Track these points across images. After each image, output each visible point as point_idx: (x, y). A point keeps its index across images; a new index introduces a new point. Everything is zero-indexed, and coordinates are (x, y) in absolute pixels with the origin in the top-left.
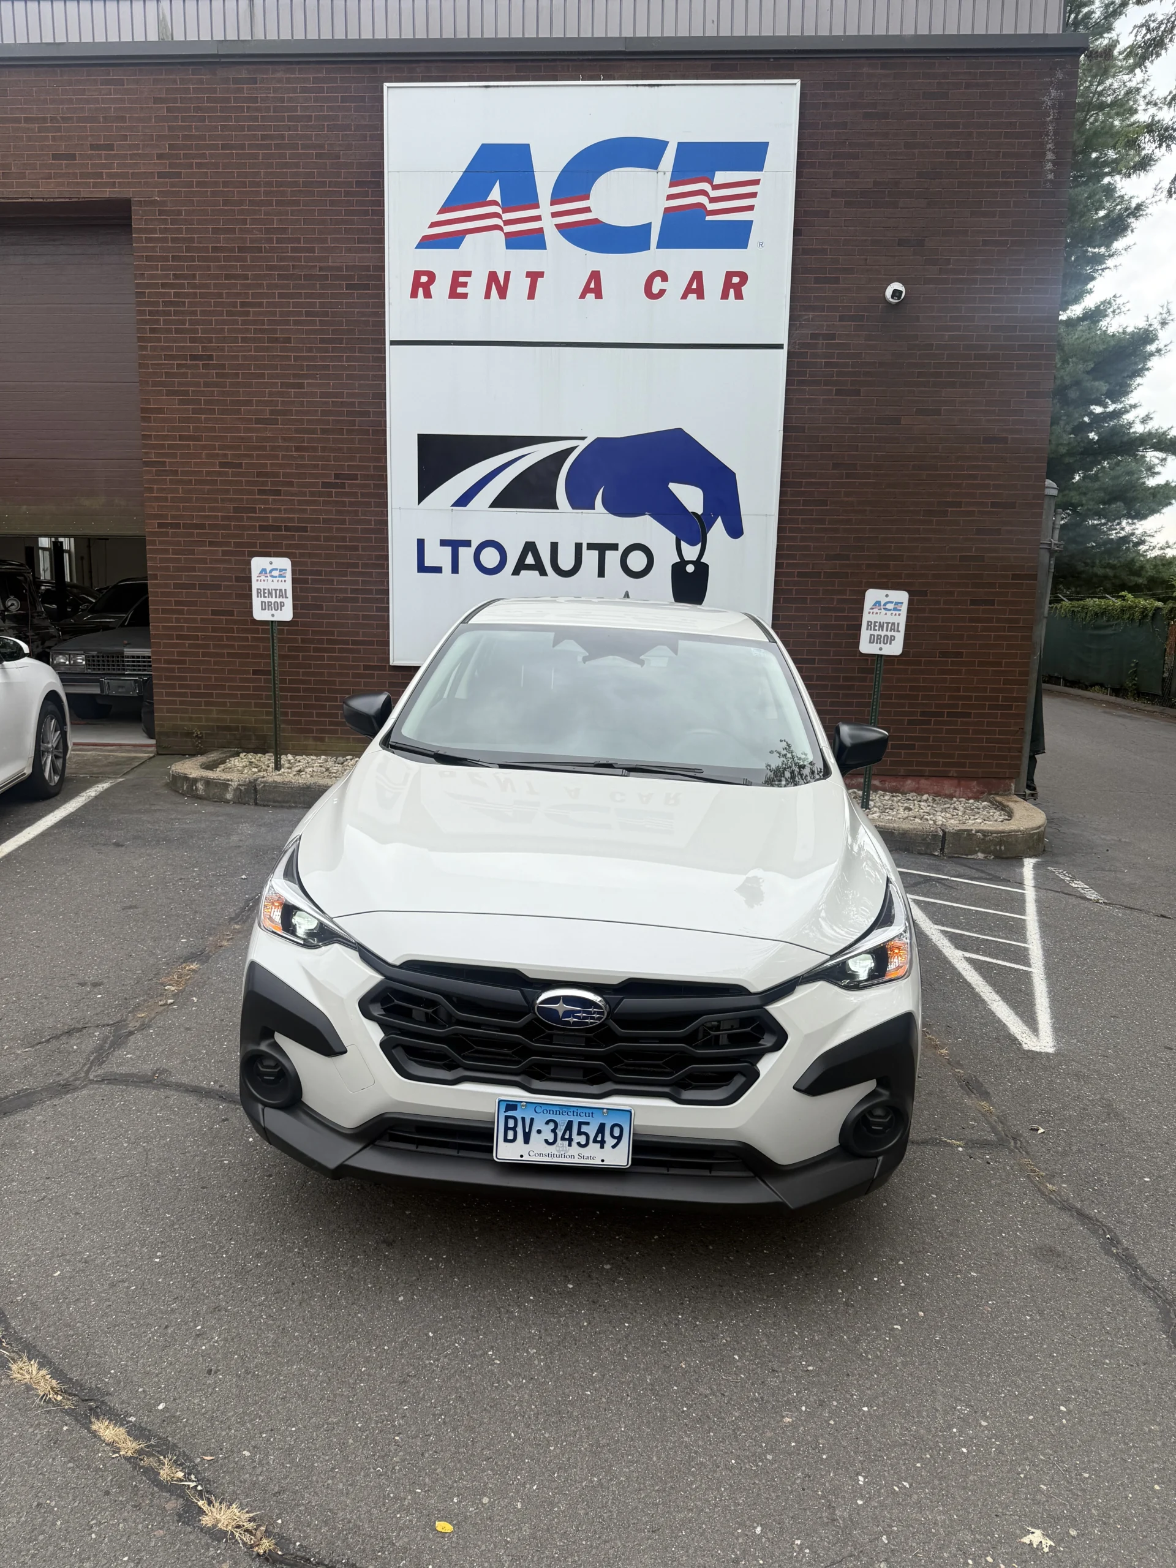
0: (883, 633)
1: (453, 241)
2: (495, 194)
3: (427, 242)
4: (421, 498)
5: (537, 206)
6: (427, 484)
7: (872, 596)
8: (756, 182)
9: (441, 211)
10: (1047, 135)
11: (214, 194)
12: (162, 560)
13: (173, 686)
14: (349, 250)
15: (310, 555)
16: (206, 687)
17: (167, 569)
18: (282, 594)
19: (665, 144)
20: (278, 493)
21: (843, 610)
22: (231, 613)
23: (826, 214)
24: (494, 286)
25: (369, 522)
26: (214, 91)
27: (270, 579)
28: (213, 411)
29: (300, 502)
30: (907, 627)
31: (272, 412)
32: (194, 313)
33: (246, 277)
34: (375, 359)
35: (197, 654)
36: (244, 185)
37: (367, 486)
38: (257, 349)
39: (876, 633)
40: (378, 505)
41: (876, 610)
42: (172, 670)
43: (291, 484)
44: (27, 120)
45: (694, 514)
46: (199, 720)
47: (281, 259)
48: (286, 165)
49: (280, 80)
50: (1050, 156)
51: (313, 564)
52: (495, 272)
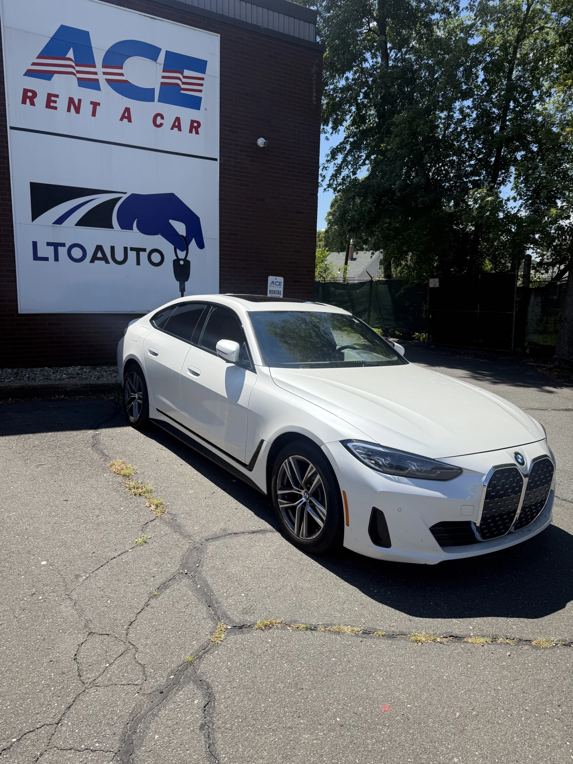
0: (275, 295)
1: (47, 76)
2: (70, 54)
3: (30, 73)
4: (33, 220)
5: (94, 66)
6: (37, 211)
7: (271, 279)
8: (202, 79)
9: (38, 57)
10: (313, 85)
19: (161, 49)
24: (72, 105)
41: (272, 285)
45: (182, 236)
52: (73, 98)
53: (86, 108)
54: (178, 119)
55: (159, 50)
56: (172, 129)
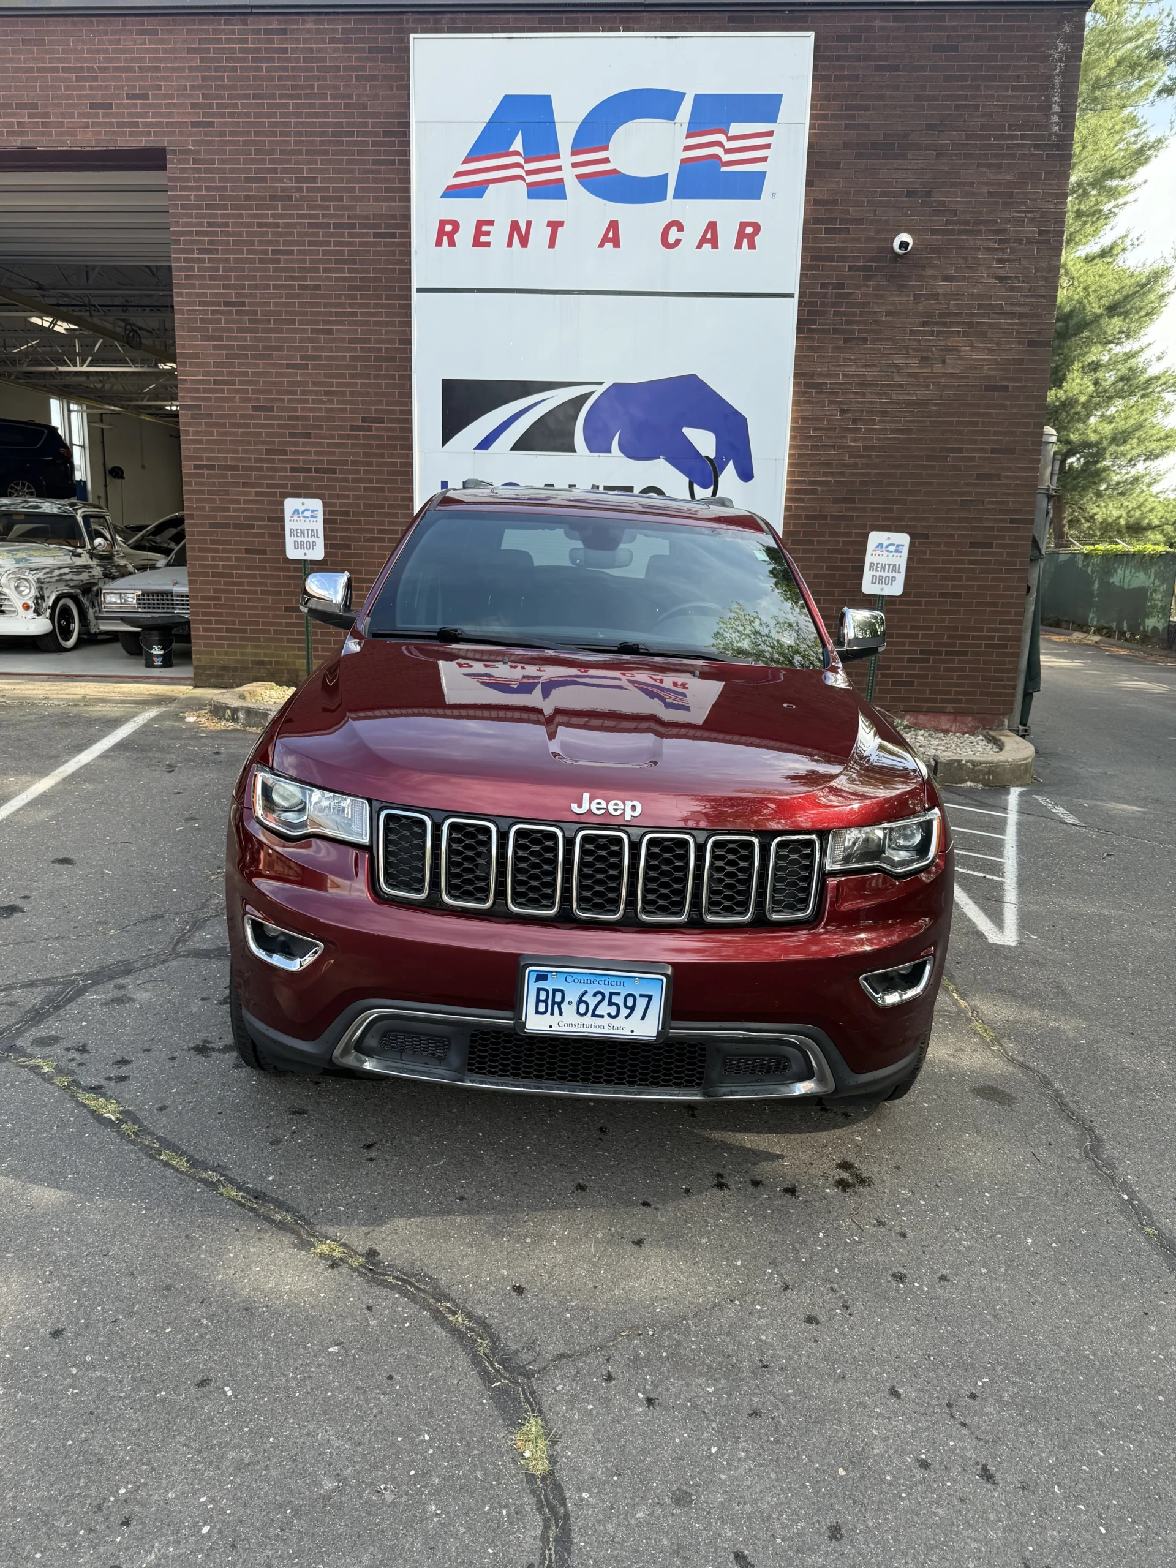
0: (884, 574)
1: (476, 190)
2: (518, 145)
3: (452, 192)
4: (444, 443)
5: (557, 156)
6: (451, 427)
7: (875, 538)
8: (770, 134)
9: (465, 162)
10: (1053, 88)
11: (246, 143)
12: (198, 501)
13: (209, 622)
14: (376, 199)
15: (338, 496)
16: (241, 623)
17: (203, 509)
18: (314, 534)
19: (684, 95)
20: (308, 436)
21: (848, 552)
22: (264, 552)
23: (837, 165)
24: (515, 235)
25: (395, 464)
26: (245, 41)
27: (302, 519)
28: (245, 356)
29: (329, 445)
30: (908, 569)
31: (302, 358)
32: (227, 260)
33: (277, 226)
34: (401, 306)
35: (231, 592)
36: (274, 134)
37: (394, 429)
38: (288, 296)
39: (878, 574)
40: (402, 448)
41: (878, 552)
42: (209, 606)
43: (320, 427)
44: (65, 69)
45: (708, 458)
46: (235, 654)
47: (310, 207)
48: (316, 115)
49: (309, 31)
50: (1056, 109)
51: (341, 505)
52: (516, 222)
53: (540, 235)
54: (712, 226)
55: (681, 96)
56: (699, 246)
